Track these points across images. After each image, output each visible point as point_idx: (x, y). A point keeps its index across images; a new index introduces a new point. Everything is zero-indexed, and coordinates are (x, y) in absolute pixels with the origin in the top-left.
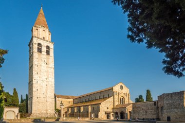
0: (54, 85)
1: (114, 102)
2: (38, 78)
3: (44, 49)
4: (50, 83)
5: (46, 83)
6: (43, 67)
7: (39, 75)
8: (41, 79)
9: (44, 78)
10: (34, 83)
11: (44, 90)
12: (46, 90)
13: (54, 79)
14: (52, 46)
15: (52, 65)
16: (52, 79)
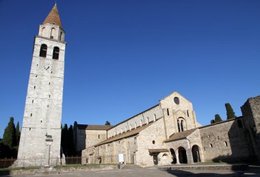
0: (61, 106)
1: (165, 128)
2: (36, 96)
3: (50, 52)
4: (56, 103)
5: (47, 103)
6: (45, 77)
7: (37, 90)
8: (41, 96)
9: (45, 95)
10: (27, 103)
11: (44, 115)
12: (47, 115)
13: (62, 96)
14: (62, 47)
15: (60, 73)
16: (58, 96)
